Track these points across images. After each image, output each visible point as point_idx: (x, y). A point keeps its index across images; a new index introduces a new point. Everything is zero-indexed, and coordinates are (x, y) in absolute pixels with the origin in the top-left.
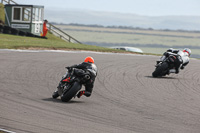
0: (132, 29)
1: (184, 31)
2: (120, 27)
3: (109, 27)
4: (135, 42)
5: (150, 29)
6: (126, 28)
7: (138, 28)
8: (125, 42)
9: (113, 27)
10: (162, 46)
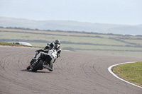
0: (24, 29)
1: (60, 31)
2: (16, 28)
3: (7, 28)
4: (26, 39)
5: (37, 30)
6: (19, 28)
7: (28, 29)
8: (19, 38)
9: (11, 28)
10: (44, 42)
